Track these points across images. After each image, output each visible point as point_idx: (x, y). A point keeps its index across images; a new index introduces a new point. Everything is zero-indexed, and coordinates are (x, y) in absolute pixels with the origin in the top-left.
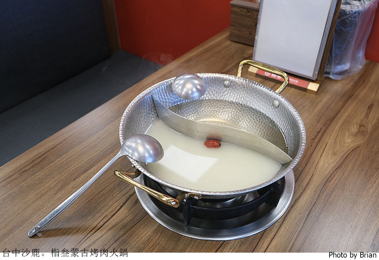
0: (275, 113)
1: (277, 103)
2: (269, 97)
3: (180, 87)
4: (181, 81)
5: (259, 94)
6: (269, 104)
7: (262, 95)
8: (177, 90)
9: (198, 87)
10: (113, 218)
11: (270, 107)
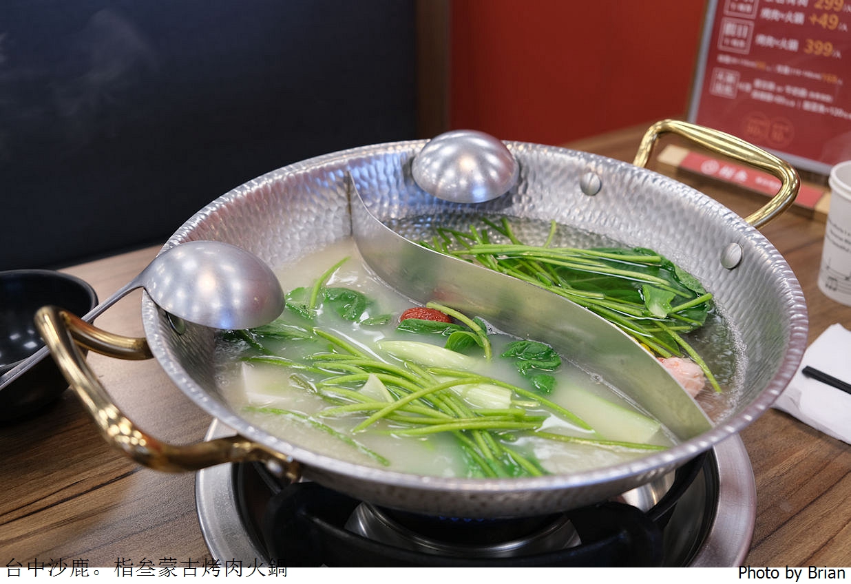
0: (722, 288)
1: (735, 253)
2: (716, 235)
3: (436, 165)
4: (446, 145)
5: (686, 221)
6: (711, 255)
7: (694, 227)
8: (425, 174)
9: (493, 174)
10: (92, 494)
11: (712, 267)
